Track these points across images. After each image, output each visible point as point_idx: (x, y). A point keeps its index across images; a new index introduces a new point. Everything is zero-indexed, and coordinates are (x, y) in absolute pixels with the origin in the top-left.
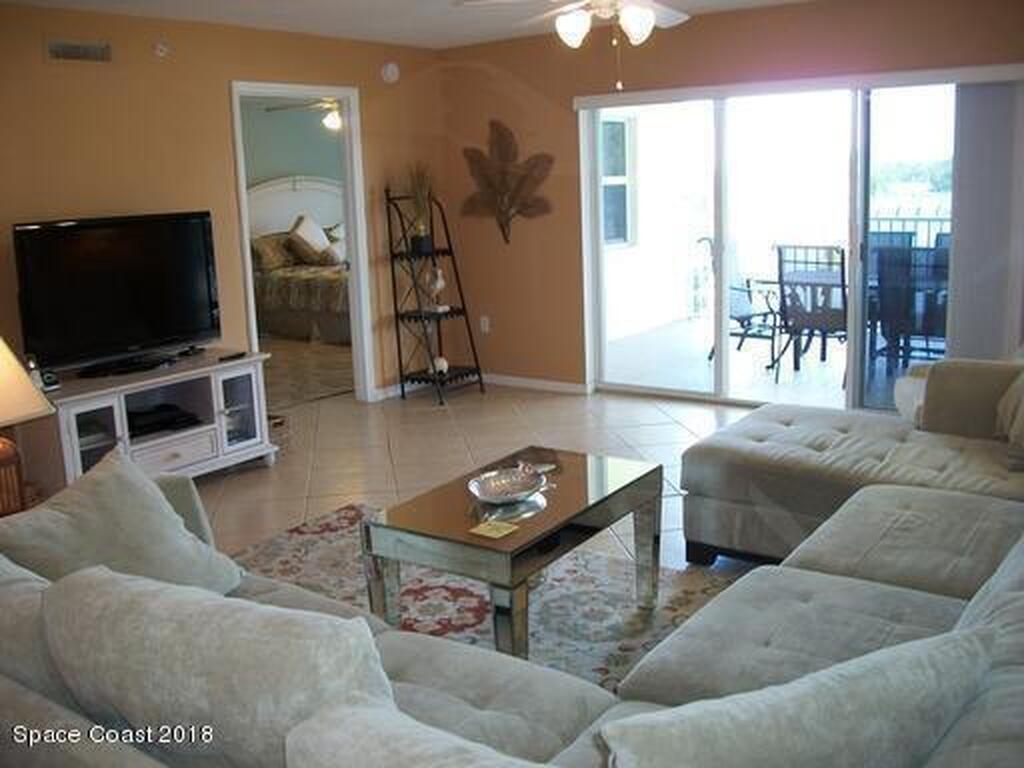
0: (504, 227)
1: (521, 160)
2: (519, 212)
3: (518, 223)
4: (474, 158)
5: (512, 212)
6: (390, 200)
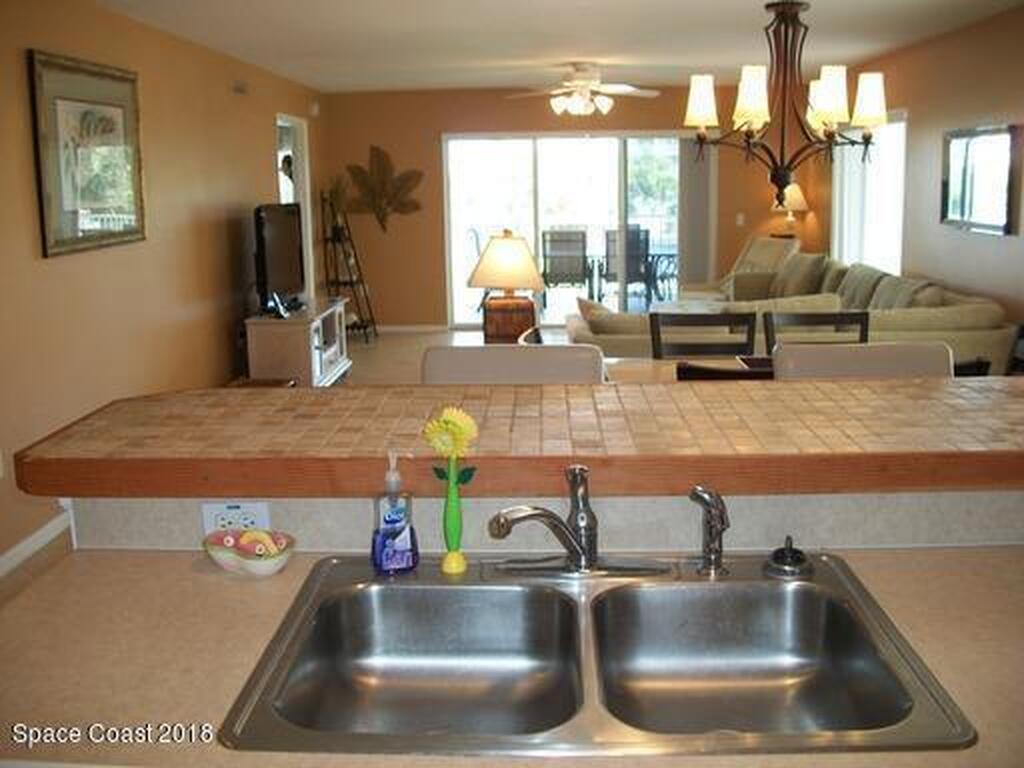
0: (382, 221)
1: (396, 174)
2: (396, 210)
3: (393, 219)
4: (356, 172)
5: (389, 210)
6: (324, 200)
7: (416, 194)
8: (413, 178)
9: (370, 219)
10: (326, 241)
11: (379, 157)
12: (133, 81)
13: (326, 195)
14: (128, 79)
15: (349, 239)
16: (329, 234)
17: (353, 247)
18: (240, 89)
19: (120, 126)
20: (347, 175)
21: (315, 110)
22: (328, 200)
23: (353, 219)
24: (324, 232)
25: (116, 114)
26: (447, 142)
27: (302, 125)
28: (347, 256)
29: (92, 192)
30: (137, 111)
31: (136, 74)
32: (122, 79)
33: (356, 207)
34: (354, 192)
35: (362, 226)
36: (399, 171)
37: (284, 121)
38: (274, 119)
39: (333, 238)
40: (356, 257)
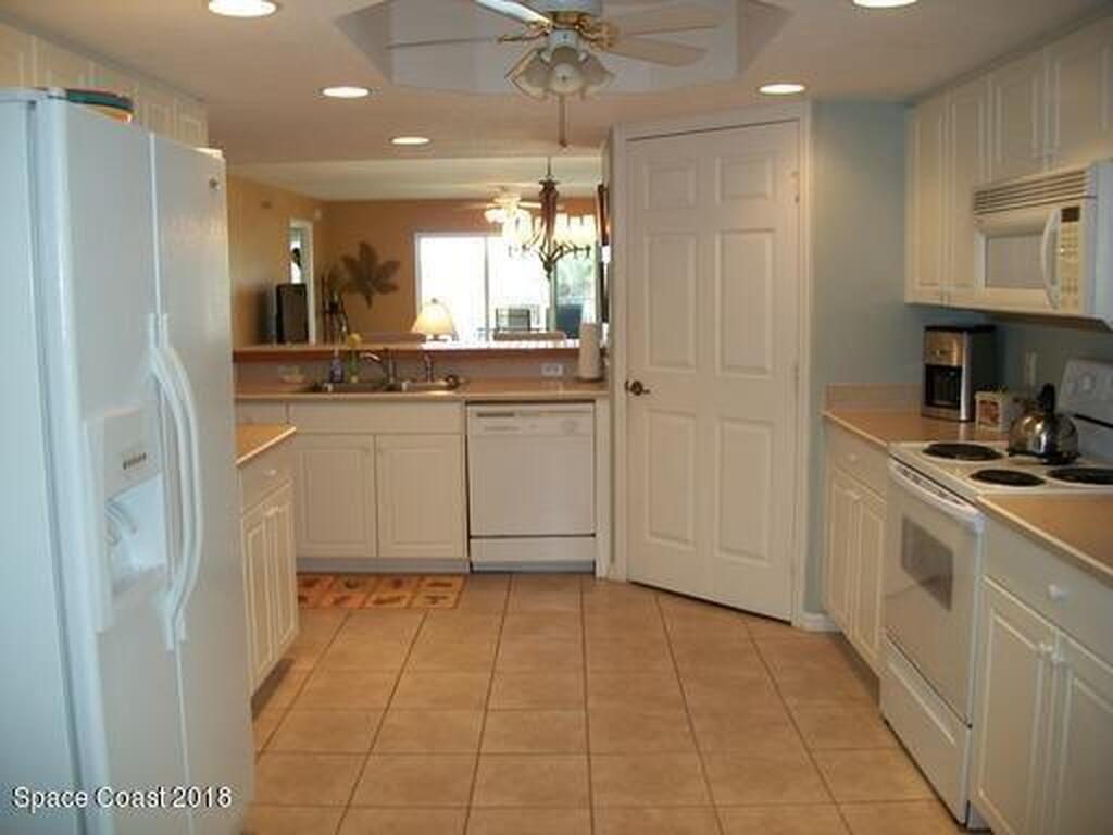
0: (368, 298)
1: (380, 263)
2: (379, 291)
4: (349, 261)
5: (374, 289)
6: (323, 283)
7: (396, 278)
8: (393, 266)
9: (360, 297)
10: (325, 311)
11: (366, 249)
15: (343, 312)
16: (327, 307)
17: (347, 319)
18: (267, 205)
20: (342, 266)
21: (318, 215)
22: (326, 283)
23: (346, 297)
24: (324, 304)
26: (419, 238)
27: (309, 226)
28: (341, 325)
33: (349, 288)
34: (347, 277)
35: (353, 302)
36: (381, 261)
37: (294, 224)
38: (288, 223)
39: (330, 310)
40: (347, 326)
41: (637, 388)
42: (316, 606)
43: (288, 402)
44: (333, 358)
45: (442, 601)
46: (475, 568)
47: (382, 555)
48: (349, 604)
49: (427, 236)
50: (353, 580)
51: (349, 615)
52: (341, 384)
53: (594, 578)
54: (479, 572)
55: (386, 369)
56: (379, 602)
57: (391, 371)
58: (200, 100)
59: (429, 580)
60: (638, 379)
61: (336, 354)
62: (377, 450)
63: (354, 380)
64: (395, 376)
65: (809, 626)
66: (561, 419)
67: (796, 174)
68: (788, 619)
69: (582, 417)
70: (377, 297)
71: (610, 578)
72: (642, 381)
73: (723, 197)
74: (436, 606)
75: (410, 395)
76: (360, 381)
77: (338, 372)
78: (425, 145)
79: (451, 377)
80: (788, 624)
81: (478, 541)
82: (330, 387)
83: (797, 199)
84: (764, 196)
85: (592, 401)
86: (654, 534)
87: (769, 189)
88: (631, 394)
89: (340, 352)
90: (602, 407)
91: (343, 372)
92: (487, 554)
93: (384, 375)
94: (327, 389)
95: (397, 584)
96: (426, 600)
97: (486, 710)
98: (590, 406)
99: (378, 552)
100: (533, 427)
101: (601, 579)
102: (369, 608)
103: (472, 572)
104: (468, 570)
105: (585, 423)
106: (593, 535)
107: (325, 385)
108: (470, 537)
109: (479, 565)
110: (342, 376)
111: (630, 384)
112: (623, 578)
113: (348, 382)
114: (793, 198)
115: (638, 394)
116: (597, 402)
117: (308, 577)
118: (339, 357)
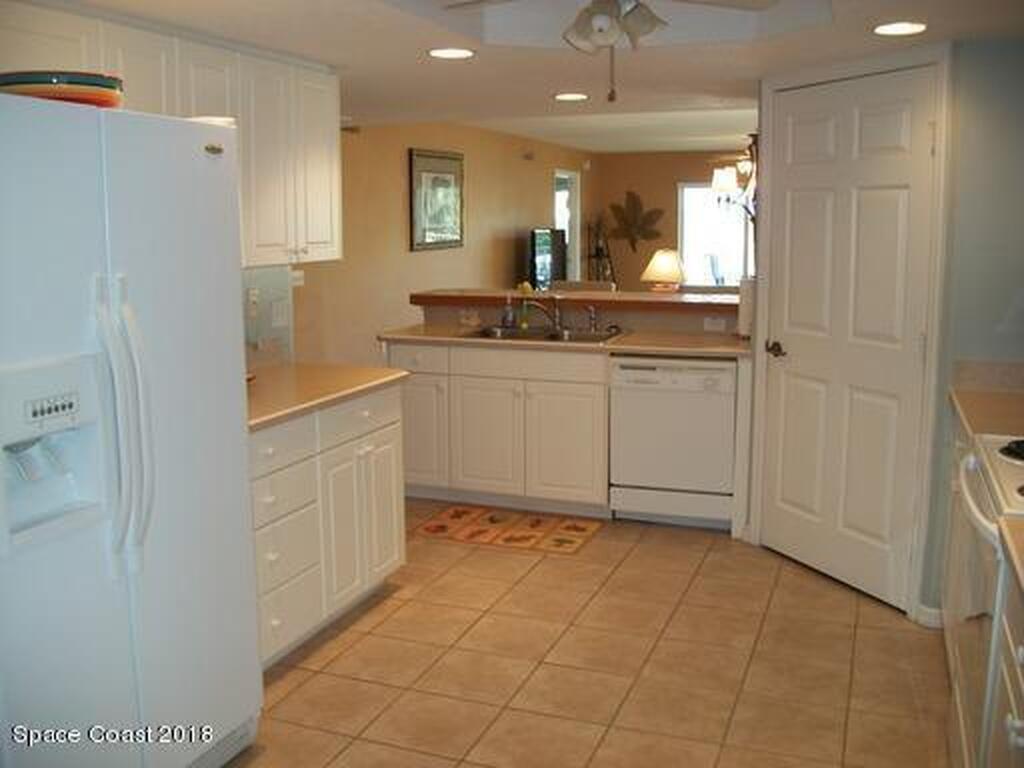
0: (633, 244)
1: (644, 211)
2: (643, 237)
4: (616, 209)
5: (638, 237)
6: (589, 229)
7: (659, 226)
8: (657, 214)
9: (626, 242)
10: (590, 257)
11: (633, 199)
12: (461, 160)
13: (593, 225)
14: (457, 158)
15: (608, 256)
16: (593, 251)
17: (610, 262)
18: (529, 157)
19: (453, 183)
20: (609, 211)
21: (587, 166)
22: (592, 229)
23: (612, 243)
24: (589, 248)
25: (451, 177)
26: (683, 188)
27: (577, 176)
28: (605, 268)
29: (437, 218)
30: (462, 177)
31: (462, 155)
32: (455, 159)
33: (616, 234)
34: (613, 223)
35: (618, 248)
36: (646, 209)
37: (561, 175)
38: (553, 173)
39: (596, 256)
40: (612, 269)
41: (775, 349)
42: (451, 538)
43: (449, 344)
44: (505, 304)
45: (567, 545)
46: (617, 516)
47: (528, 494)
48: (481, 539)
49: (689, 187)
50: (497, 515)
51: (475, 549)
52: (512, 331)
53: (730, 539)
54: (620, 520)
55: (552, 318)
56: (508, 540)
57: (557, 320)
58: (332, 67)
59: (569, 523)
60: (777, 340)
61: (509, 301)
62: (528, 395)
63: (525, 326)
64: (560, 324)
65: (923, 620)
66: (703, 376)
67: (933, 125)
68: (902, 608)
69: (724, 375)
70: (641, 243)
71: (746, 539)
72: (781, 342)
73: (861, 150)
74: (561, 549)
75: (570, 344)
76: (530, 328)
77: (510, 318)
78: (583, 101)
79: (612, 327)
80: (904, 613)
81: (617, 489)
82: (499, 332)
83: (933, 152)
84: (899, 149)
85: (734, 359)
86: (783, 500)
87: (905, 142)
88: (771, 356)
89: (513, 299)
90: (745, 366)
91: (515, 317)
92: (626, 503)
93: (551, 323)
94: (495, 333)
95: (536, 524)
96: (553, 543)
97: (540, 663)
98: (732, 365)
99: (525, 491)
100: (675, 382)
101: (737, 540)
102: (498, 545)
103: (614, 519)
104: (610, 517)
105: (726, 381)
106: (731, 495)
107: (495, 329)
108: (610, 485)
109: (620, 512)
110: (514, 321)
111: (770, 345)
112: (756, 542)
113: (520, 328)
114: (929, 151)
115: (776, 355)
116: (740, 362)
117: (460, 509)
118: (512, 304)
